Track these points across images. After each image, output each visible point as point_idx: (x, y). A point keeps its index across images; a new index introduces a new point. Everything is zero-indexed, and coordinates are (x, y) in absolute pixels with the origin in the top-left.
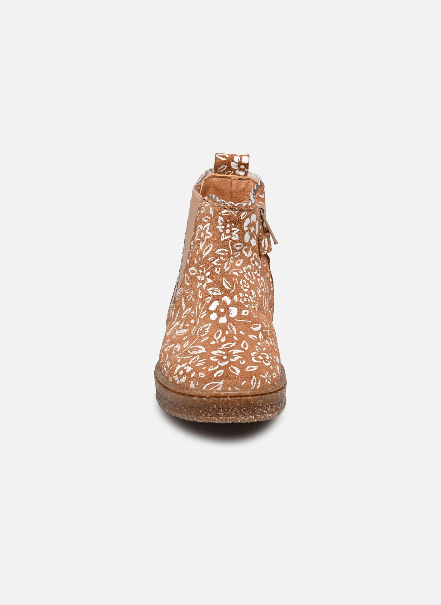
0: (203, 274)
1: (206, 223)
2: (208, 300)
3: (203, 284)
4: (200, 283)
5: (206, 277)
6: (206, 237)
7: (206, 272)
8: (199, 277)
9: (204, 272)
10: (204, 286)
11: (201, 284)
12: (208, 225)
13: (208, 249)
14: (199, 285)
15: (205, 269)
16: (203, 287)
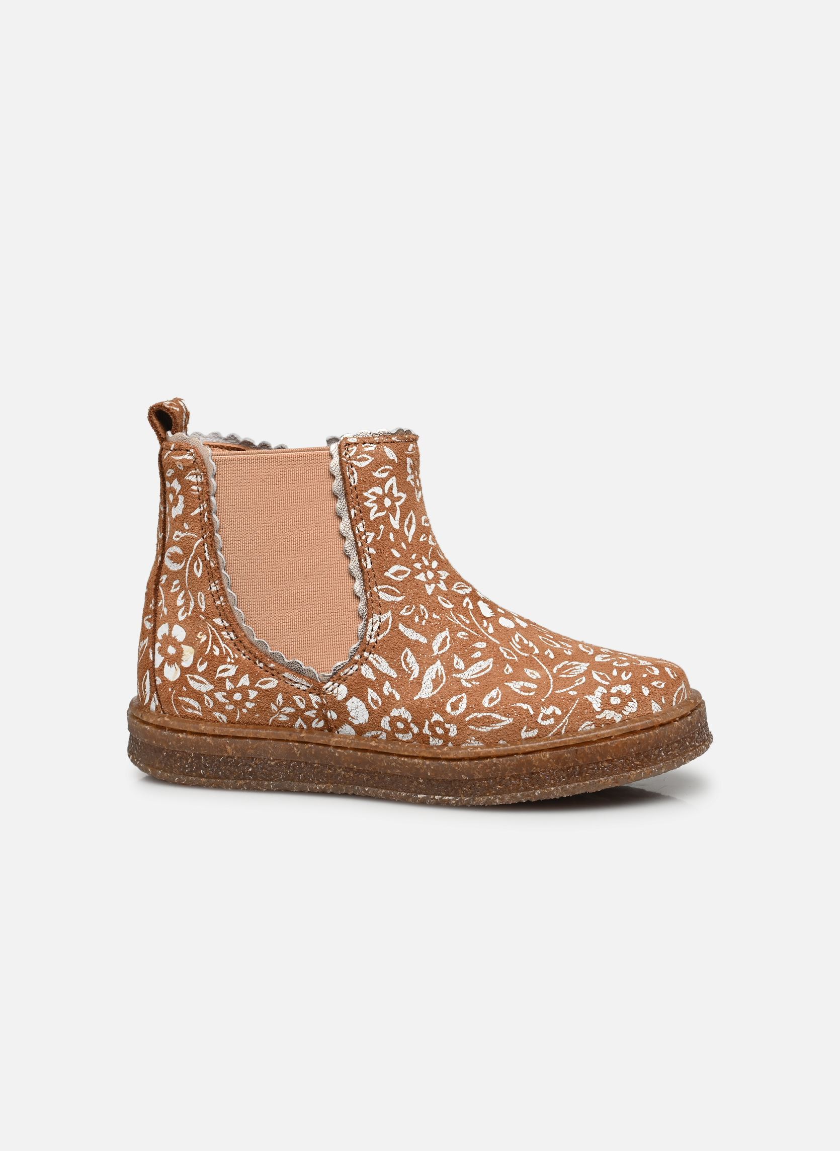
0: (425, 569)
1: (388, 478)
2: (468, 604)
3: (438, 584)
4: (429, 584)
5: (435, 571)
6: (398, 504)
7: (430, 562)
8: (421, 577)
9: (427, 563)
10: (443, 586)
11: (433, 586)
12: (393, 481)
13: (410, 522)
14: (430, 589)
15: (423, 558)
16: (442, 588)
